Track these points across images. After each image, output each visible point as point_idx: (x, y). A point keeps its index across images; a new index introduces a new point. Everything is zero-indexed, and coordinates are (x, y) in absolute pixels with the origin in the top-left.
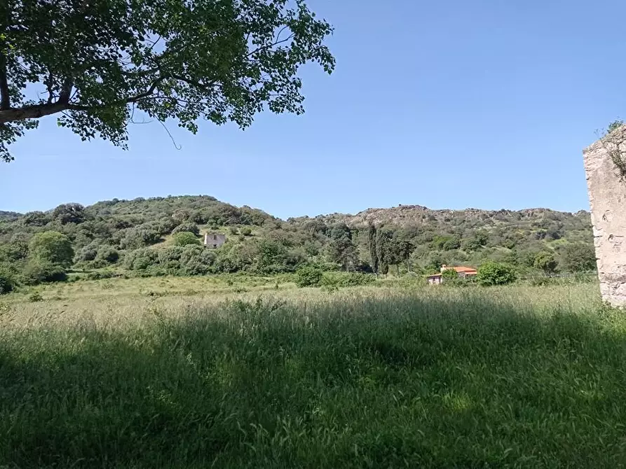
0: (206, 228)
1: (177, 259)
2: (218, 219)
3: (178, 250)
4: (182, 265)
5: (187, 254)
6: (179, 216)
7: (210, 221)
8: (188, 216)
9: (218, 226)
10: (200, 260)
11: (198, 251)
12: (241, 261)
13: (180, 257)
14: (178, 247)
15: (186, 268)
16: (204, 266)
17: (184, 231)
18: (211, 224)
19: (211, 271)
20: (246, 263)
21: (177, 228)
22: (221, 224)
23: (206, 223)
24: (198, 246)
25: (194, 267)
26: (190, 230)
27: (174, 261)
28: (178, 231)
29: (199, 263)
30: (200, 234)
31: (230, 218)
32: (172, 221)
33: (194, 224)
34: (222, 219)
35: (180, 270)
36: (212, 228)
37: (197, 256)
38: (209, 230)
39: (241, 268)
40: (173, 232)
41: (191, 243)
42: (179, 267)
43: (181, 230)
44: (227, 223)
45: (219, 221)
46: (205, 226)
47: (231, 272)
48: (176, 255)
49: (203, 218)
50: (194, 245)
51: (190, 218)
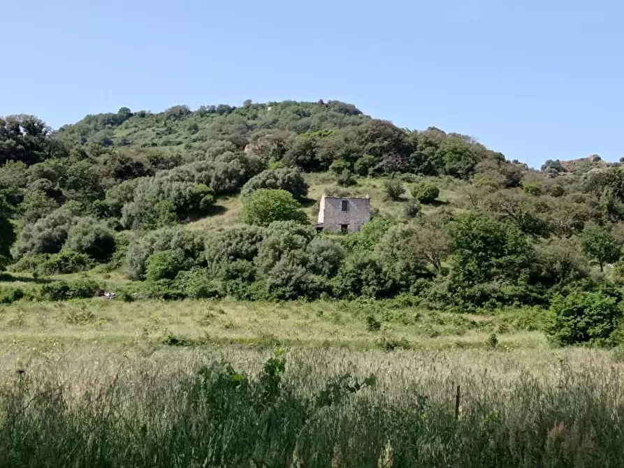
0: (324, 181)
1: (250, 256)
2: (355, 159)
3: (252, 235)
4: (260, 272)
5: (273, 246)
6: (262, 150)
7: (335, 164)
8: (283, 151)
9: (354, 177)
10: (304, 262)
11: (300, 239)
12: (407, 268)
13: (255, 252)
14: (252, 228)
15: (270, 281)
16: (312, 276)
17: (274, 186)
18: (339, 170)
19: (329, 290)
20: (419, 276)
21: (254, 180)
22: (364, 173)
23: (325, 169)
24: (300, 227)
25: (290, 278)
26: (286, 186)
27: (241, 263)
28: (255, 187)
29: (301, 270)
30: (311, 195)
31: (385, 156)
32: (244, 161)
33: (294, 170)
34: (367, 157)
35: (254, 285)
36: (341, 183)
37: (297, 252)
38: (333, 186)
39: (407, 286)
40: (245, 189)
41: (286, 218)
42: (251, 279)
43: (264, 185)
44: (380, 171)
45: (357, 165)
46: (322, 175)
47: (380, 295)
48: (246, 247)
49: (319, 156)
50: (291, 222)
51: (286, 156)
